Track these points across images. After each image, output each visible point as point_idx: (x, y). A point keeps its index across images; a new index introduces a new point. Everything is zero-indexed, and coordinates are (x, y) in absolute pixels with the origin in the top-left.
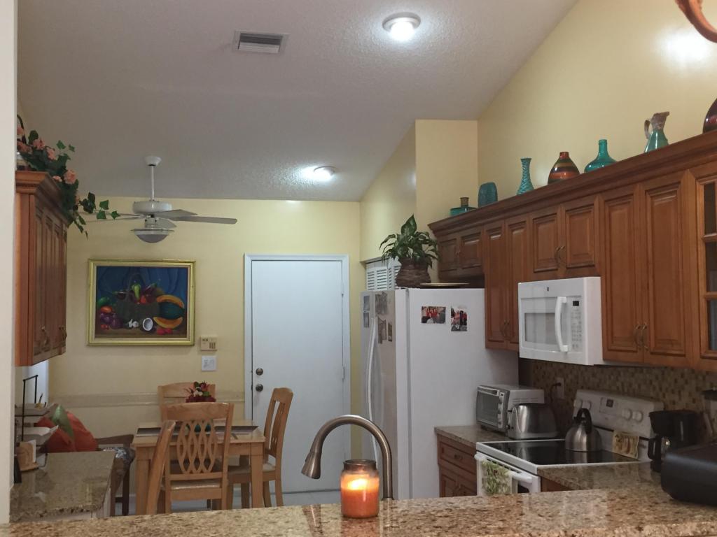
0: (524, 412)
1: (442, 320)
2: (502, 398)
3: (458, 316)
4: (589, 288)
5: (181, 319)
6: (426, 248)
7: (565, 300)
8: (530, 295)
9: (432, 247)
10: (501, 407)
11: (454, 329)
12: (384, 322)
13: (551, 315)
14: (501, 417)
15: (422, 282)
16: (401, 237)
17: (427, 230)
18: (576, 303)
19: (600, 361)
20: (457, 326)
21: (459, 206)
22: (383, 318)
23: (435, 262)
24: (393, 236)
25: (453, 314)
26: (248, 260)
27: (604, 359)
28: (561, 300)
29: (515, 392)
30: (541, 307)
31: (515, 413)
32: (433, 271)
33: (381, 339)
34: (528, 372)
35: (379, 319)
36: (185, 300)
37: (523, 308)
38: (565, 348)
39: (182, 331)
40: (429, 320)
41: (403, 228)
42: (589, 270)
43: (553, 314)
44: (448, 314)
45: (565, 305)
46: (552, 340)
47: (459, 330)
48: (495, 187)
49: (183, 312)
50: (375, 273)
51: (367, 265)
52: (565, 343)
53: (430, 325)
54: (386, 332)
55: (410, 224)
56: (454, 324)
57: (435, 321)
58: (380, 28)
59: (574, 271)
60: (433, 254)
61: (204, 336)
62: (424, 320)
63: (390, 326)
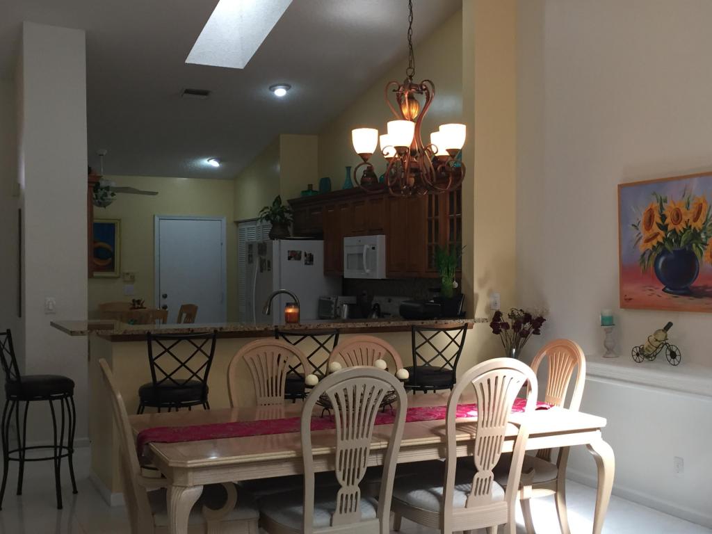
0: (345, 307)
1: (299, 258)
2: (334, 301)
3: (308, 256)
4: (380, 240)
5: (110, 259)
6: (287, 215)
7: (368, 247)
8: (351, 244)
9: (291, 215)
10: (333, 306)
11: (306, 264)
12: (265, 260)
13: (360, 255)
14: (333, 311)
15: (285, 236)
16: (273, 209)
17: (287, 204)
18: (373, 248)
19: (384, 277)
20: (308, 262)
21: (306, 189)
22: (263, 257)
23: (292, 224)
24: (267, 208)
25: (306, 255)
26: (157, 219)
27: (387, 276)
28: (366, 247)
29: (340, 298)
30: (355, 250)
31: (341, 308)
32: (290, 229)
33: (262, 270)
34: (348, 287)
35: (260, 258)
36: (113, 246)
37: (346, 251)
38: (368, 271)
39: (111, 267)
40: (292, 259)
41: (274, 203)
42: (380, 232)
43: (362, 254)
44: (303, 255)
45: (368, 249)
46: (361, 268)
47: (309, 264)
48: (330, 181)
49: (112, 255)
50: (246, 230)
51: (240, 224)
52: (367, 268)
53: (293, 262)
54: (266, 266)
55: (278, 200)
56: (306, 261)
57: (296, 259)
58: (268, 90)
59: (373, 231)
60: (291, 219)
61: (127, 271)
62: (289, 258)
63: (269, 263)
